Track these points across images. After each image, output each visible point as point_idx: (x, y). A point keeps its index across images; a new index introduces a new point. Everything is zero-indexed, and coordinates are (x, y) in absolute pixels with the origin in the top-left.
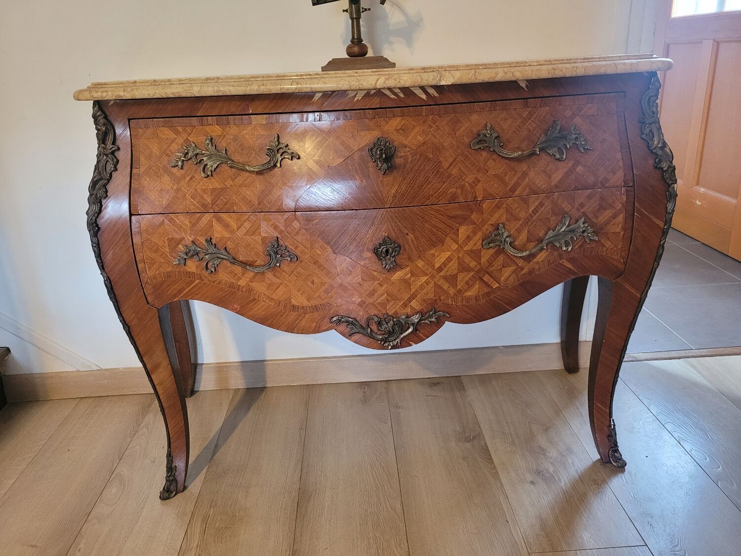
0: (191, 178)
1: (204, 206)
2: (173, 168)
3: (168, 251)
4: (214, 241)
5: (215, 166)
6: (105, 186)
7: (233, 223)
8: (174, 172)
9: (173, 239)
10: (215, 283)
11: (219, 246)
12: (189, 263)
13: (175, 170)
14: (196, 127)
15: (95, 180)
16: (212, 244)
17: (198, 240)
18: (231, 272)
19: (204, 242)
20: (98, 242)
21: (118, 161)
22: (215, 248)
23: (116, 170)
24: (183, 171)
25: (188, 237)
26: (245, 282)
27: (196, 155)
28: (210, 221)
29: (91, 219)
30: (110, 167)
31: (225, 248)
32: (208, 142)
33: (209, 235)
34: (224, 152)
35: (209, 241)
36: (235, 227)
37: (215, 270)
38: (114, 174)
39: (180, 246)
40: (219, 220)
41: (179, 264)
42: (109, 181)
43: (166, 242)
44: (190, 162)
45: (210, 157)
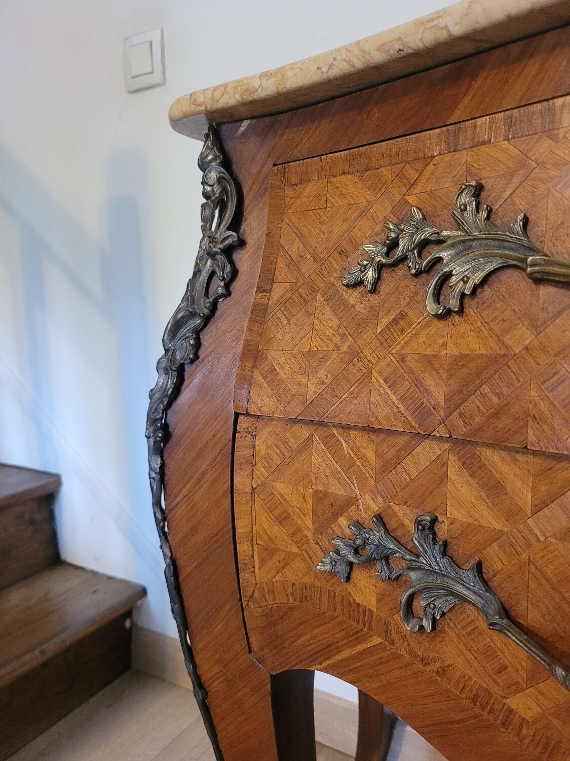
0: (395, 321)
1: (421, 411)
2: (350, 291)
3: (311, 526)
4: (442, 530)
5: (477, 278)
6: (197, 332)
7: (518, 483)
8: (352, 300)
9: (325, 495)
10: (428, 669)
11: (459, 550)
12: (361, 577)
13: (353, 297)
14: (436, 160)
15: (180, 316)
16: (434, 539)
17: (395, 514)
18: (489, 654)
19: (411, 527)
20: (162, 467)
21: (235, 273)
22: (444, 554)
23: (228, 293)
24: (374, 299)
25: (367, 497)
26: (536, 710)
27: (424, 245)
28: (439, 468)
29: (156, 410)
30: (218, 286)
31: (479, 566)
32: (465, 198)
33: (430, 506)
34: (518, 227)
35: (429, 528)
36: (525, 497)
37: (434, 628)
38: (222, 305)
39: (343, 521)
40: (472, 465)
41: (333, 574)
42: (207, 320)
43: (309, 500)
44: (400, 271)
45: (464, 247)
